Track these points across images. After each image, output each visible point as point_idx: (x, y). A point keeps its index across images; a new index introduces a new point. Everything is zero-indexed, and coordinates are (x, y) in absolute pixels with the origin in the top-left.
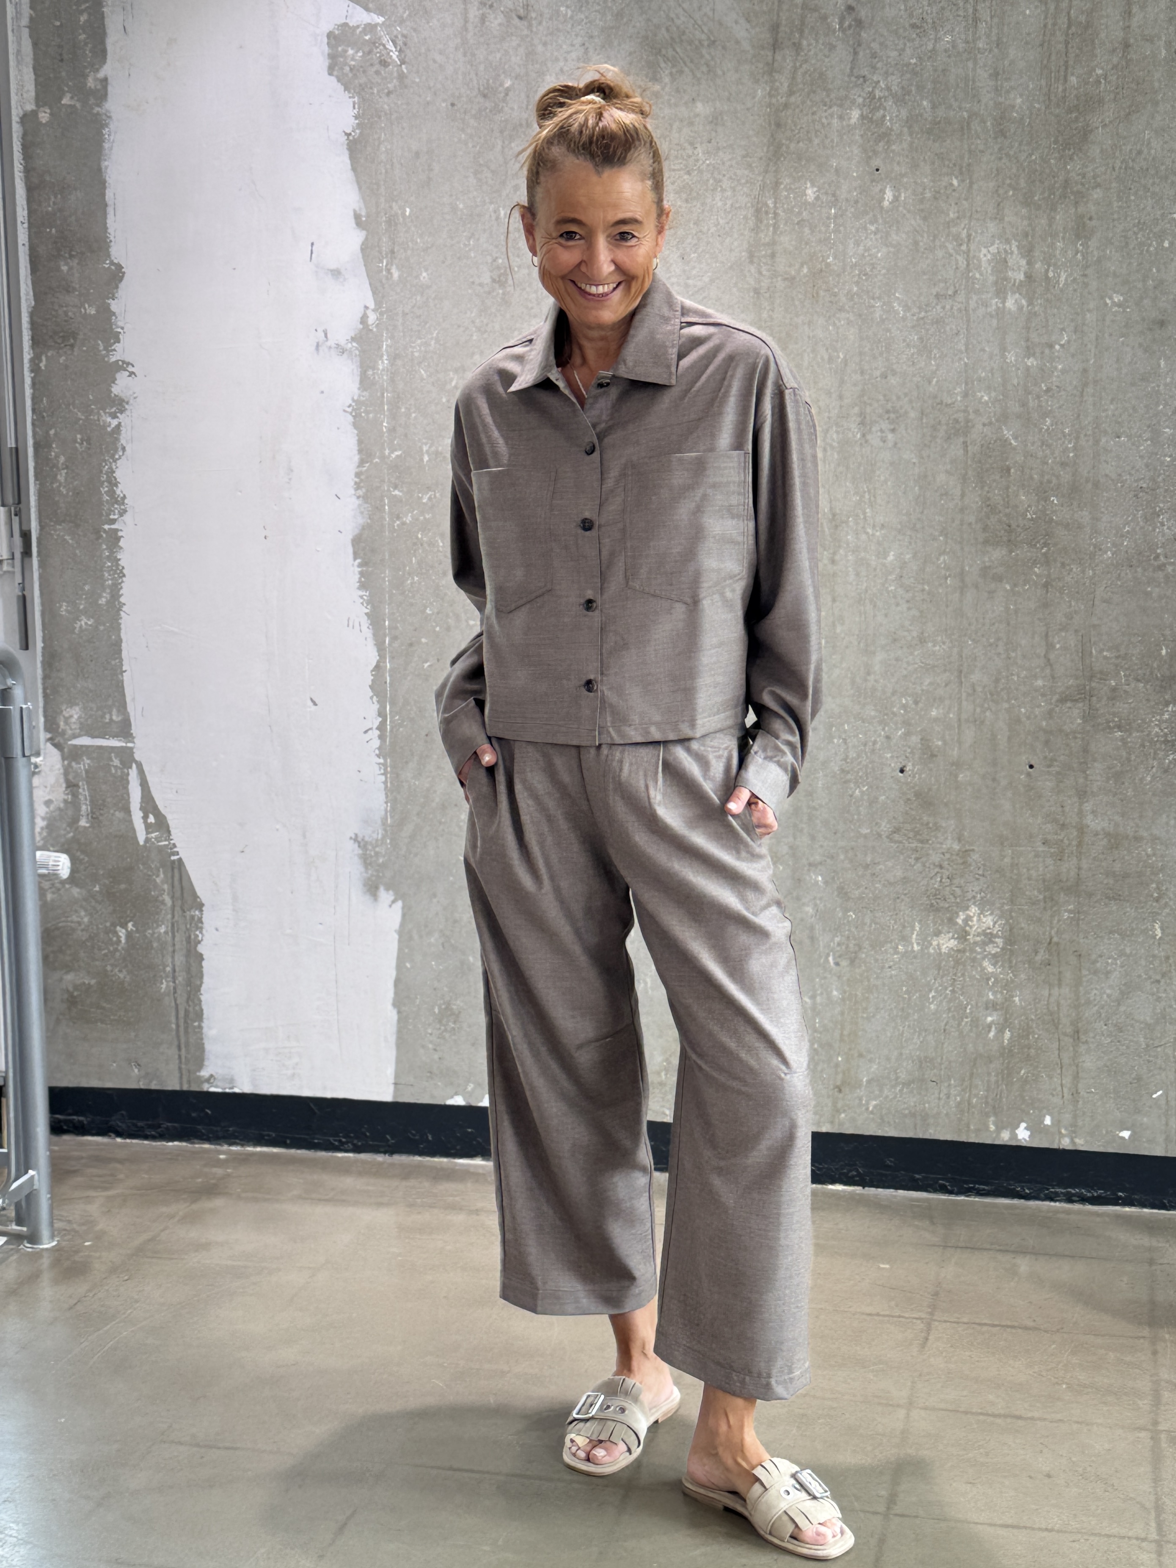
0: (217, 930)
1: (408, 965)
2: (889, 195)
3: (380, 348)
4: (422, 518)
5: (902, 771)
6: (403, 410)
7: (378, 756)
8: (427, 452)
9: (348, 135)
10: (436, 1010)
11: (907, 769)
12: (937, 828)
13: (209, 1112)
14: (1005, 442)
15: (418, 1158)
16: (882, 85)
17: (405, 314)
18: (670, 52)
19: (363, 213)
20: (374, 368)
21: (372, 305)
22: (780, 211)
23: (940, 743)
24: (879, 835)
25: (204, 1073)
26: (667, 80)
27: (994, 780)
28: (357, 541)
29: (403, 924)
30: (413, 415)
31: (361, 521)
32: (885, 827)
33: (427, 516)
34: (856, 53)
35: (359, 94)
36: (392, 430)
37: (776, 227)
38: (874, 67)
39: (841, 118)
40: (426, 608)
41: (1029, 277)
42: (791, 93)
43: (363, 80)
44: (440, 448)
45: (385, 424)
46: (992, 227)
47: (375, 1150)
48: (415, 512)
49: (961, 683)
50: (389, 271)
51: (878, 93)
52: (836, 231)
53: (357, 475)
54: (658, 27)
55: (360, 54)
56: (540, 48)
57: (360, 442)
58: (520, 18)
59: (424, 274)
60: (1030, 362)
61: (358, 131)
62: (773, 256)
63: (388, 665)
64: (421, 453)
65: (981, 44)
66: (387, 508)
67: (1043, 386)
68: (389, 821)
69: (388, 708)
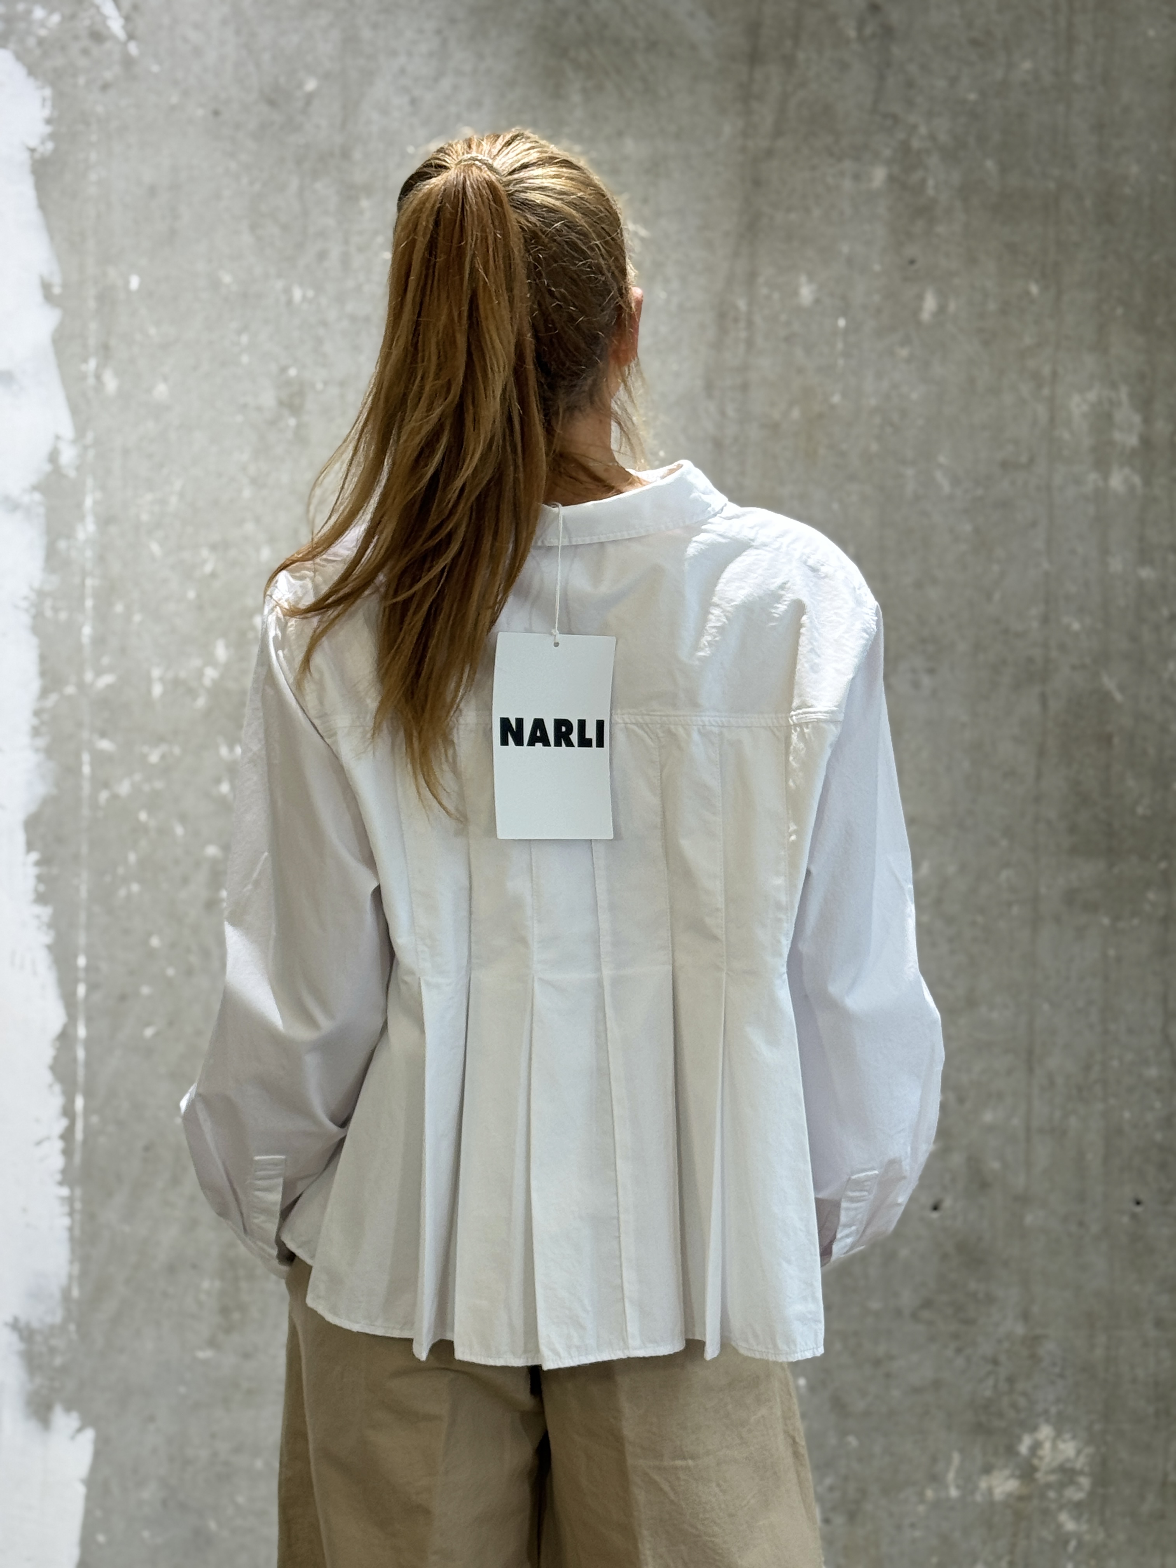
1: (101, 1538)
2: (930, 303)
3: (79, 505)
4: (146, 788)
5: (936, 1208)
6: (119, 608)
7: (61, 1184)
8: (162, 679)
9: (33, 150)
11: (947, 1203)
12: (990, 1299)
14: (1105, 697)
16: (923, 130)
17: (126, 452)
18: (583, 56)
19: (56, 280)
20: (70, 535)
21: (67, 430)
22: (758, 319)
23: (996, 1165)
24: (898, 1313)
26: (576, 98)
27: (1081, 1224)
28: (32, 824)
29: (95, 1467)
30: (137, 618)
31: (41, 789)
32: (907, 1299)
33: (159, 785)
34: (882, 78)
35: (53, 84)
36: (99, 641)
37: (750, 343)
38: (910, 104)
39: (857, 177)
40: (149, 935)
41: (1146, 442)
42: (778, 132)
43: (59, 61)
44: (183, 674)
45: (87, 631)
46: (1090, 361)
48: (138, 777)
49: (1030, 1070)
50: (98, 377)
51: (916, 144)
52: (846, 355)
53: (37, 713)
54: (564, 13)
55: (56, 18)
56: (366, 34)
57: (43, 658)
59: (161, 390)
60: (1145, 573)
61: (50, 146)
62: (745, 387)
63: (82, 1032)
64: (149, 681)
65: (1078, 78)
66: (86, 770)
67: (1165, 612)
68: (75, 1293)
69: (79, 1103)
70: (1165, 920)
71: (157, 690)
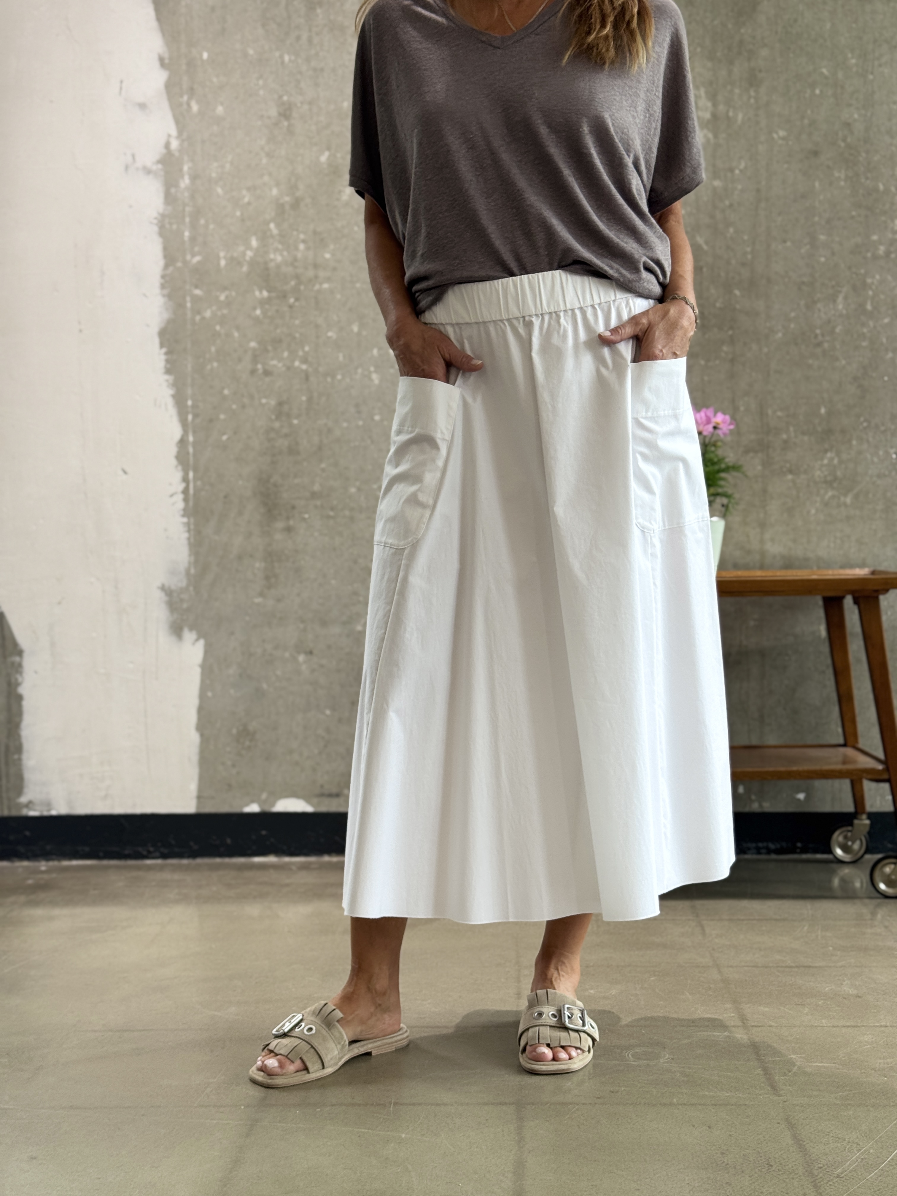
0: (36, 672)
1: (210, 694)
3: (181, 170)
4: (219, 313)
6: (202, 222)
7: (183, 516)
8: (225, 258)
10: (234, 731)
13: (28, 833)
15: (219, 859)
17: (203, 142)
19: (167, 56)
20: (177, 185)
21: (174, 132)
25: (23, 799)
28: (162, 333)
29: (205, 659)
30: (211, 226)
31: (166, 316)
33: (225, 311)
36: (193, 239)
40: (223, 388)
41: (715, 116)
44: (235, 255)
45: (187, 234)
47: (180, 856)
48: (214, 308)
50: (188, 104)
53: (163, 277)
57: (165, 249)
59: (220, 110)
60: (717, 183)
63: (191, 438)
64: (218, 258)
66: (189, 305)
67: (727, 203)
68: (192, 571)
69: (191, 475)
70: (733, 361)
71: (223, 263)
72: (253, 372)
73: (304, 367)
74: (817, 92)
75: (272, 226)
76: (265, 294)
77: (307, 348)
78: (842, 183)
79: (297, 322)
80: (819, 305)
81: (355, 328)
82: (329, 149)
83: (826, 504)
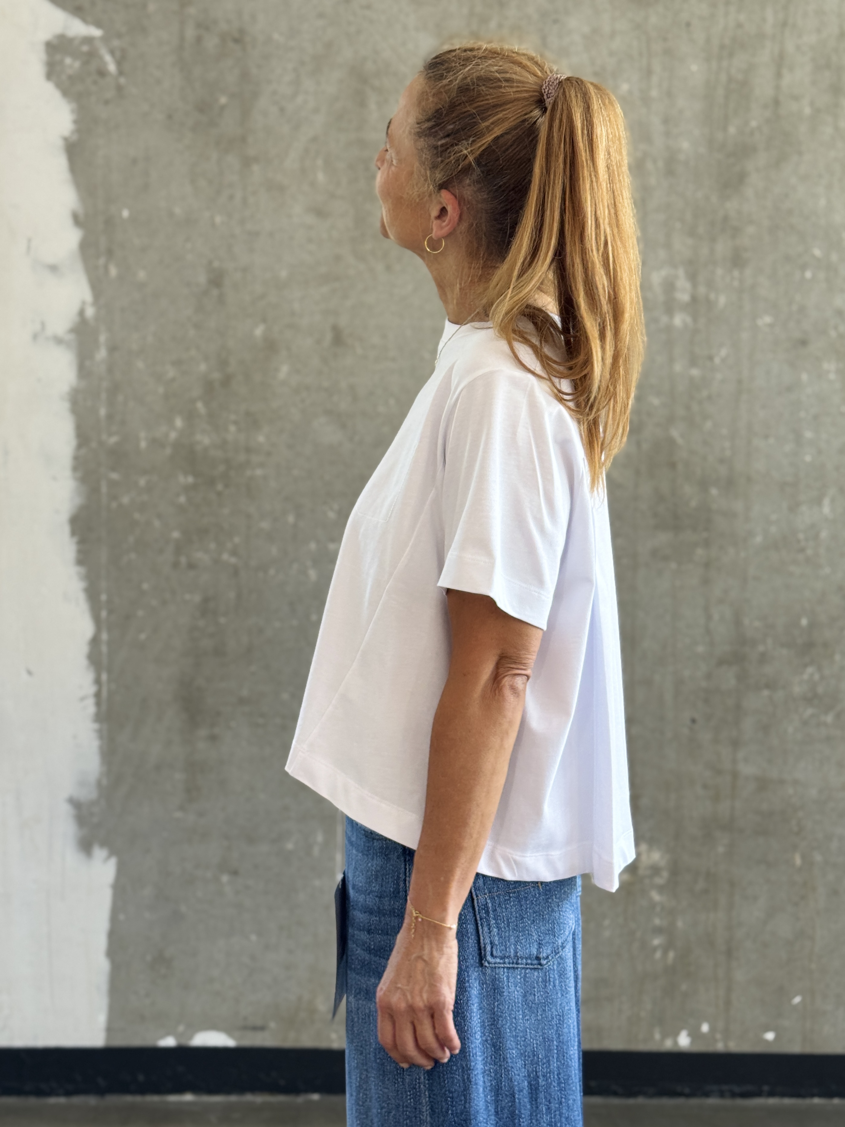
1: (122, 917)
3: (97, 340)
4: (138, 500)
6: (120, 398)
7: (95, 722)
8: (145, 438)
9: (66, 139)
10: (149, 958)
14: (672, 441)
15: (129, 1099)
17: (122, 310)
19: (82, 212)
20: (92, 357)
21: (89, 298)
27: (661, 733)
28: (73, 521)
29: (117, 878)
30: (131, 404)
31: (78, 501)
33: (145, 498)
35: (77, 101)
36: (110, 417)
40: (142, 582)
41: (694, 299)
43: (80, 88)
44: (157, 435)
45: (103, 411)
46: (662, 254)
48: (133, 494)
50: (106, 268)
53: (76, 458)
55: (78, 64)
57: (78, 428)
58: (237, 41)
59: (142, 275)
60: (695, 372)
61: (76, 136)
63: (104, 636)
64: (138, 439)
65: (654, 93)
67: (705, 393)
68: (105, 782)
69: (104, 677)
70: (707, 565)
71: (143, 444)
72: (176, 565)
73: (233, 560)
74: (808, 275)
75: (200, 406)
76: (190, 480)
77: (237, 540)
78: (832, 376)
79: (226, 511)
80: (804, 508)
81: (291, 519)
82: (264, 320)
83: (805, 723)
